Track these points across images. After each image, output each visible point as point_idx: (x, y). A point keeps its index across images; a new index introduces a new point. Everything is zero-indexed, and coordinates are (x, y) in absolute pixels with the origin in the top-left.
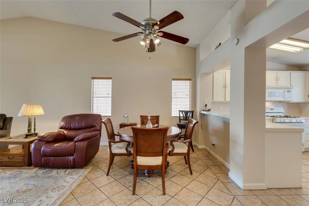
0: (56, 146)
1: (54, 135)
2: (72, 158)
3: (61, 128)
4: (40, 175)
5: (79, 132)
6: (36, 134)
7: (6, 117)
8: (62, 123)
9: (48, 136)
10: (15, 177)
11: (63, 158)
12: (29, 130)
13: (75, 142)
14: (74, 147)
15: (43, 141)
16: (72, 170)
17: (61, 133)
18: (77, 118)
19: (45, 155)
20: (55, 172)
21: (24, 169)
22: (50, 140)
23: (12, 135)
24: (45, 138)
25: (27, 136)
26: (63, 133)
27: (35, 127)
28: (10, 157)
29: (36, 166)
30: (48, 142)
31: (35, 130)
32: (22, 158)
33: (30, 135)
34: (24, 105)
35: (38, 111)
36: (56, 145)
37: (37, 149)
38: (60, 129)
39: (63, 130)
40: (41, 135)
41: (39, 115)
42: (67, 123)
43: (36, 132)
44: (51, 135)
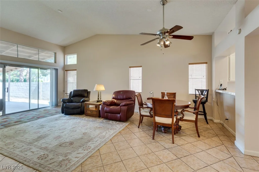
0: (111, 108)
1: (110, 102)
2: (119, 115)
3: (113, 98)
4: (105, 122)
5: (122, 101)
6: (101, 101)
7: (88, 92)
8: (114, 96)
9: (107, 102)
10: (94, 121)
11: (115, 114)
12: (98, 99)
13: (121, 106)
14: (120, 109)
15: (105, 104)
16: (119, 122)
18: (121, 93)
19: (106, 112)
20: (111, 122)
21: (97, 118)
22: (108, 104)
23: (91, 101)
24: (106, 103)
25: (98, 101)
27: (101, 97)
28: (91, 111)
29: (102, 118)
30: (107, 105)
31: (101, 98)
32: (96, 113)
33: (99, 101)
34: (96, 85)
35: (102, 88)
36: (111, 107)
37: (103, 108)
39: (114, 100)
40: (104, 101)
41: (102, 91)
42: (116, 96)
43: (101, 100)
44: (108, 101)
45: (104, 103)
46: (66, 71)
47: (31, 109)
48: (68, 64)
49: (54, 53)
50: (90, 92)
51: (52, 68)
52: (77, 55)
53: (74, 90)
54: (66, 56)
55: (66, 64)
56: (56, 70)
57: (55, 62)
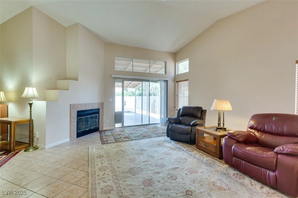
0: (249, 150)
1: (245, 135)
2: (272, 174)
3: (251, 128)
4: (231, 175)
6: (225, 129)
7: (202, 110)
8: (252, 123)
9: (238, 135)
10: (210, 165)
11: (258, 168)
12: (219, 124)
13: (277, 153)
14: (275, 160)
15: (233, 139)
17: (252, 134)
19: (235, 155)
20: (247, 180)
21: (216, 160)
22: (241, 139)
23: (206, 125)
24: (235, 136)
25: (217, 129)
26: (253, 134)
27: (224, 121)
28: (206, 145)
29: (227, 163)
30: (238, 142)
31: (224, 124)
32: (214, 149)
33: (220, 129)
34: (215, 100)
35: (226, 106)
36: (248, 148)
37: (228, 147)
38: (249, 129)
39: (253, 131)
40: (231, 132)
41: (227, 111)
42: (258, 123)
43: (225, 127)
44: (239, 133)
45: (231, 137)
46: (177, 83)
47: (143, 124)
48: (179, 73)
49: (165, 62)
50: (206, 111)
51: (162, 80)
52: (189, 59)
53: (183, 107)
54: (177, 64)
55: (177, 74)
56: (167, 81)
57: (166, 73)
